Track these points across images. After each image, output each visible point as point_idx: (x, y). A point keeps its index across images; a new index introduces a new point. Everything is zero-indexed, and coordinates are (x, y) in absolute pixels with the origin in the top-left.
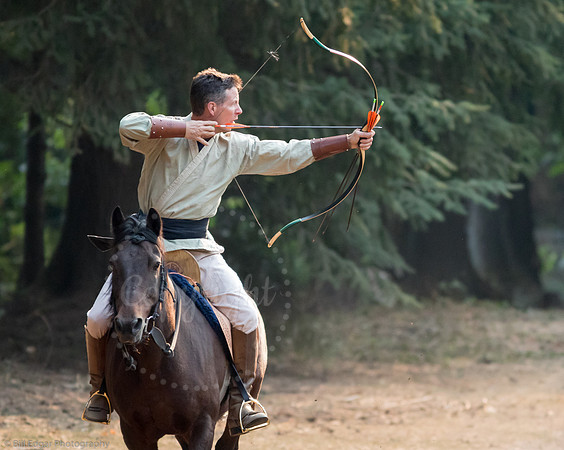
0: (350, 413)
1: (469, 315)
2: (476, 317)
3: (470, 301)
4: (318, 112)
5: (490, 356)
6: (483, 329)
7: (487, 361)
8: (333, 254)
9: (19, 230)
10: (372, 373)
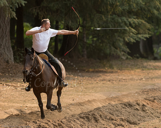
0: (117, 80)
1: (140, 61)
2: (141, 61)
3: (140, 58)
7: (143, 70)
8: (114, 48)
9: (53, 44)
10: (121, 72)
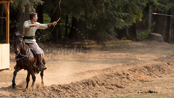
4: (106, 14)
5: (129, 48)
6: (128, 44)
7: (128, 48)
8: (108, 34)
9: (64, 29)
